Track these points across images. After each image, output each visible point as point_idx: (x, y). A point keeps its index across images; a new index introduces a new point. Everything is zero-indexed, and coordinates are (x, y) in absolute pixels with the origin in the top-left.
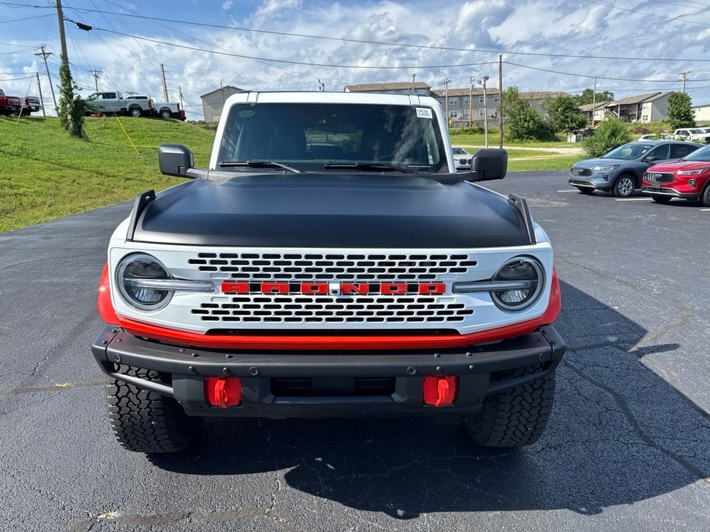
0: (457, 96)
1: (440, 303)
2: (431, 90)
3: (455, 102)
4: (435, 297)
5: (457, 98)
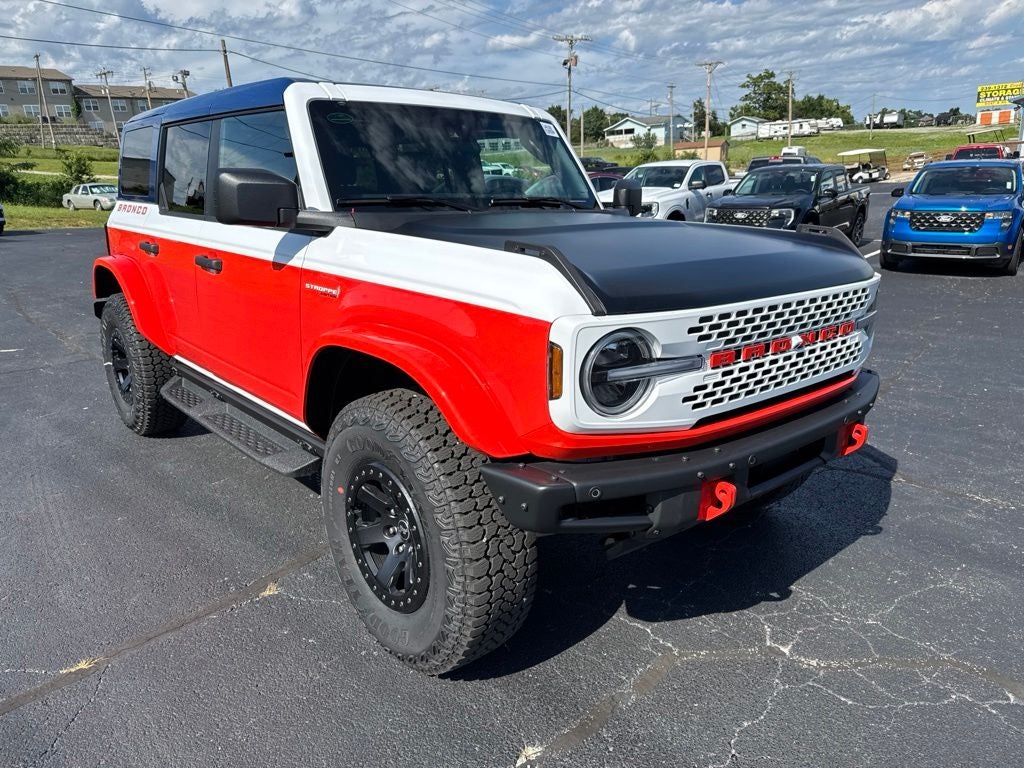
0: (125, 98)
2: (74, 83)
3: (123, 108)
4: (848, 338)
5: (124, 101)
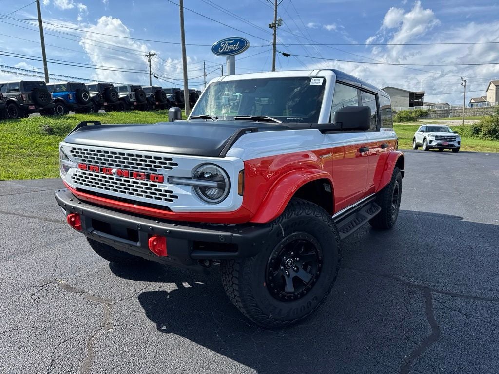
1: (160, 188)
4: (158, 184)
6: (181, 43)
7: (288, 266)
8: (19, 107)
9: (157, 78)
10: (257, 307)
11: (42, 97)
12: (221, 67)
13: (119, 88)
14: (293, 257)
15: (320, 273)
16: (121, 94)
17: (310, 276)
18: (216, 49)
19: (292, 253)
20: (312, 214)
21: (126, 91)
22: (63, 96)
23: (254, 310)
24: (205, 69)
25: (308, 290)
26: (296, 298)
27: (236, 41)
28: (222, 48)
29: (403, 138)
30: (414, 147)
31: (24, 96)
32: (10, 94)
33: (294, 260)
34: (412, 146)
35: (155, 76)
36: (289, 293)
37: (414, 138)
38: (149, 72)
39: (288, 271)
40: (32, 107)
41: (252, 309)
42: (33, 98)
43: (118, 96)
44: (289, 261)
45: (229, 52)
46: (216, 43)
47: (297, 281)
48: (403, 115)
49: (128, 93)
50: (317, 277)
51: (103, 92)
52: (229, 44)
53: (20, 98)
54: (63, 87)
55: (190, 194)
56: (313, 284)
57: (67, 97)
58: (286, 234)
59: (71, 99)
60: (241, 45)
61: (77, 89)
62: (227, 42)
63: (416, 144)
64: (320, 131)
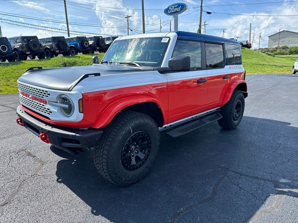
1: (45, 107)
6: (142, 9)
7: (133, 150)
8: (51, 52)
9: (132, 31)
10: (116, 174)
11: (63, 45)
12: (170, 22)
13: (106, 38)
14: (135, 145)
15: (149, 153)
16: (107, 42)
17: (144, 155)
18: (167, 11)
19: (135, 143)
20: (147, 121)
21: (110, 40)
22: (74, 44)
23: (114, 176)
24: (161, 23)
25: (143, 163)
26: (137, 168)
27: (179, 5)
28: (170, 10)
29: (287, 66)
30: (293, 72)
31: (53, 45)
32: (46, 44)
33: (136, 147)
34: (292, 72)
35: (131, 30)
36: (133, 165)
37: (294, 66)
38: (127, 27)
39: (132, 153)
40: (58, 51)
41: (113, 176)
42: (58, 46)
43: (105, 43)
44: (133, 147)
45: (174, 13)
46: (167, 7)
47: (137, 158)
48: (293, 50)
49: (111, 41)
50: (148, 155)
51: (97, 41)
52: (175, 8)
53: (51, 46)
54: (74, 39)
55: (57, 111)
56: (146, 159)
57: (76, 45)
58: (133, 133)
59: (78, 46)
60: (182, 7)
61: (82, 40)
62: (173, 6)
63: (294, 70)
64: (159, 72)
